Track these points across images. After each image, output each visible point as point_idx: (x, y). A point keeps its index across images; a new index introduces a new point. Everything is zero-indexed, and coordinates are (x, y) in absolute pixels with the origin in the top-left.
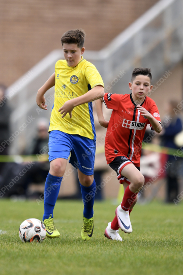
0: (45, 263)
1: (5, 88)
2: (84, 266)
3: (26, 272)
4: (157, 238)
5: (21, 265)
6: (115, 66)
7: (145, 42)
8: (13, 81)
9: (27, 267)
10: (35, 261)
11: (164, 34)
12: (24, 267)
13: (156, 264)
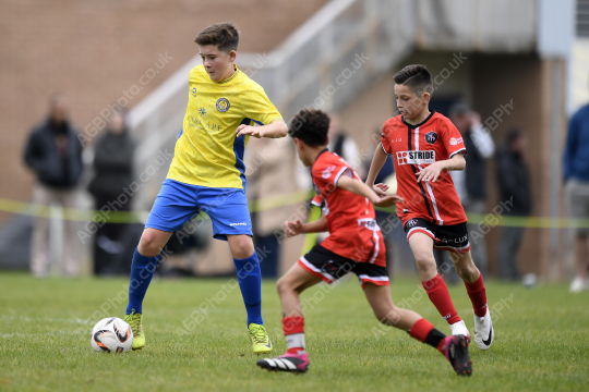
0: (189, 374)
1: (125, 111)
2: (248, 378)
3: (160, 388)
4: (358, 334)
5: (152, 378)
6: (291, 76)
7: (337, 40)
8: (138, 100)
9: (161, 380)
10: (173, 371)
11: (365, 28)
12: (157, 380)
13: (357, 374)
